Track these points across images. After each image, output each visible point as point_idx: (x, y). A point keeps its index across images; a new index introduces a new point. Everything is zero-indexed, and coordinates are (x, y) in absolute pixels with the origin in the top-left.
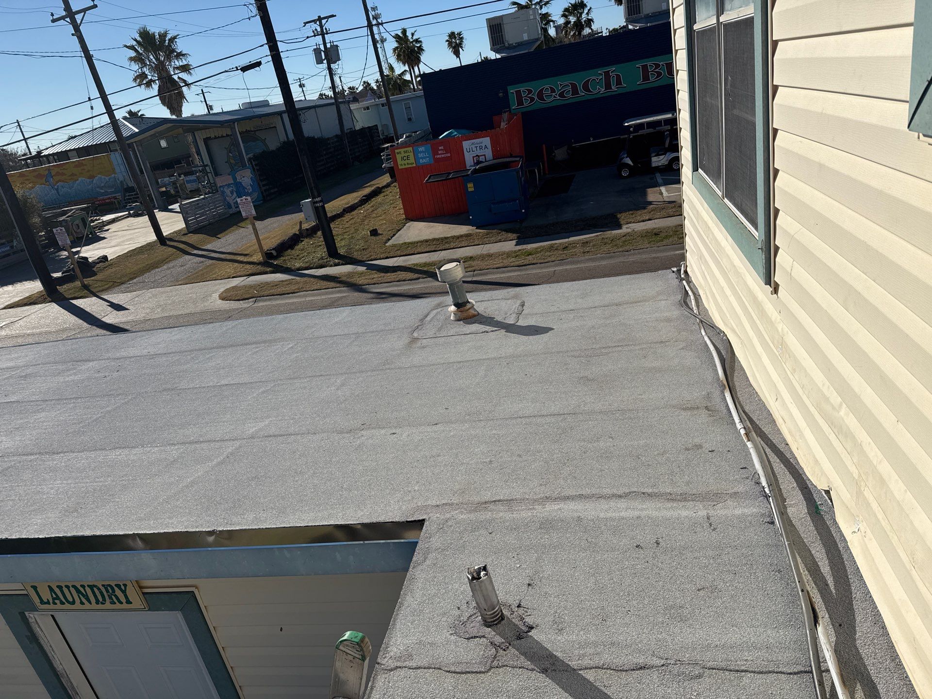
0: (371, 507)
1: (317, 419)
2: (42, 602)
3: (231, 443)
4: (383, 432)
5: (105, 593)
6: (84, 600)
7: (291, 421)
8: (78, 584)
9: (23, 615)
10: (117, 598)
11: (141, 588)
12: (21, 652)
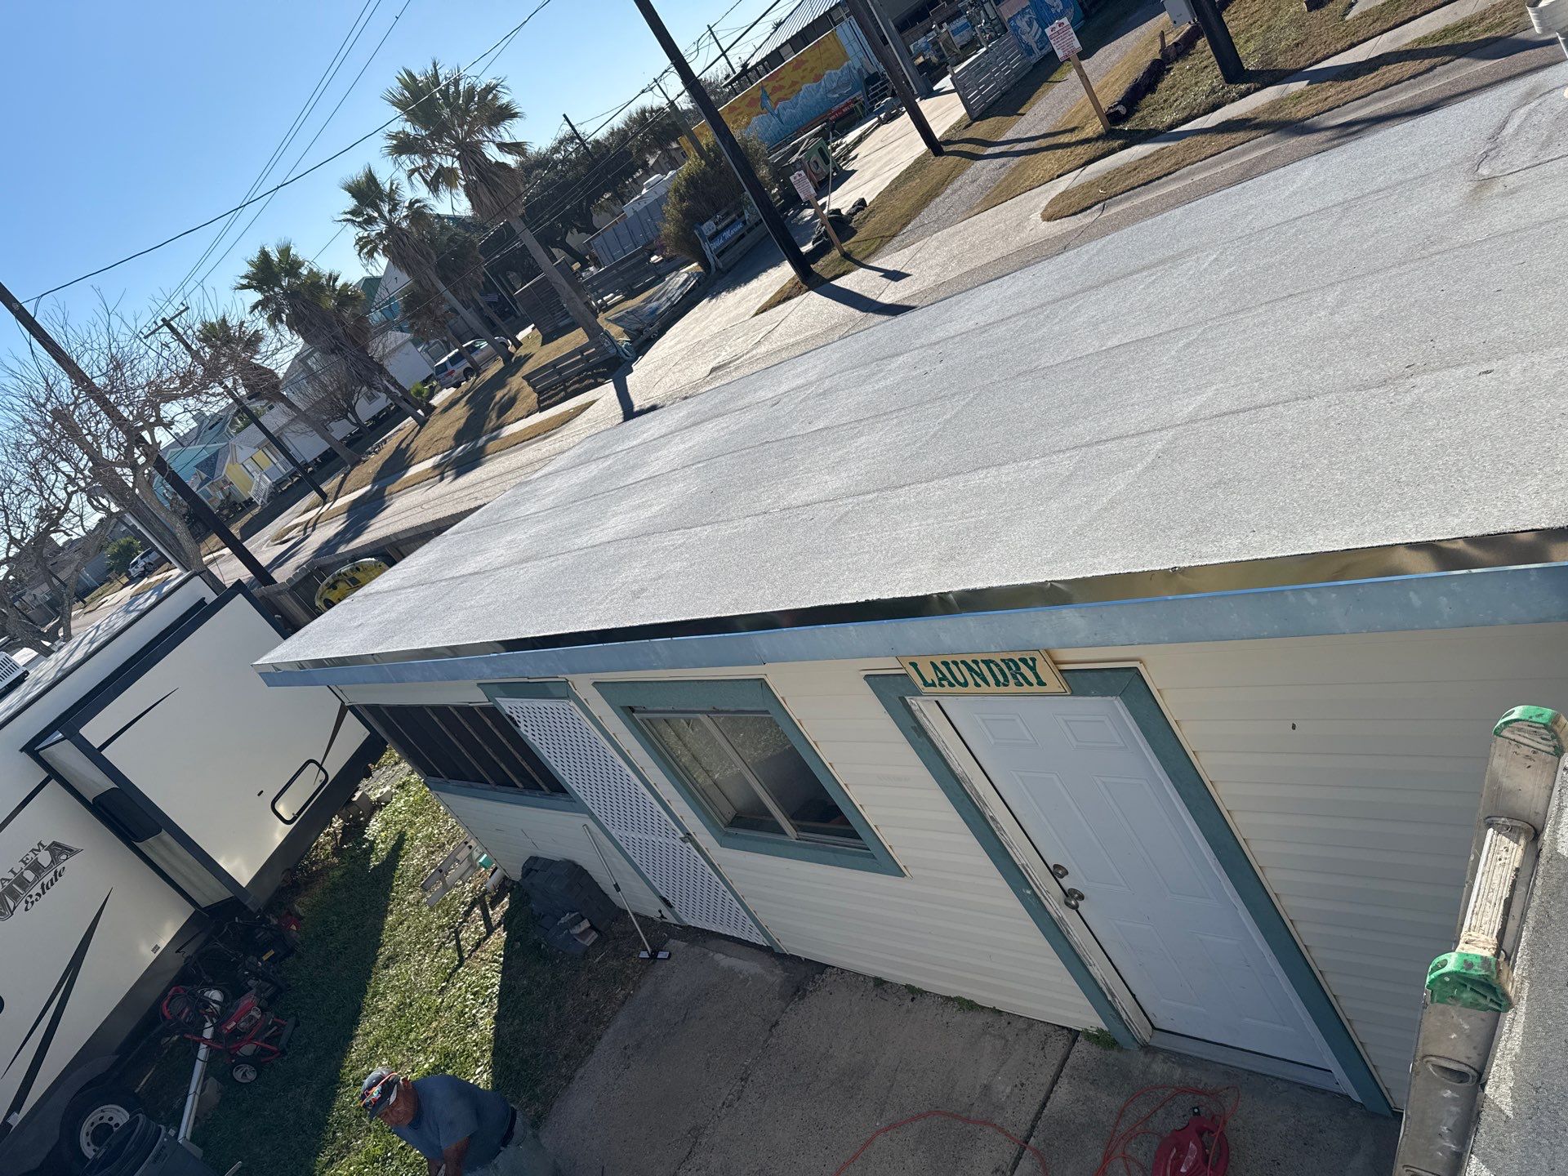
0: (1474, 509)
1: (1306, 373)
2: (926, 684)
3: (1157, 435)
4: (1460, 372)
5: (1006, 670)
6: (979, 681)
7: (1256, 384)
8: (970, 658)
9: (903, 700)
10: (1024, 678)
11: (1056, 663)
12: (906, 747)
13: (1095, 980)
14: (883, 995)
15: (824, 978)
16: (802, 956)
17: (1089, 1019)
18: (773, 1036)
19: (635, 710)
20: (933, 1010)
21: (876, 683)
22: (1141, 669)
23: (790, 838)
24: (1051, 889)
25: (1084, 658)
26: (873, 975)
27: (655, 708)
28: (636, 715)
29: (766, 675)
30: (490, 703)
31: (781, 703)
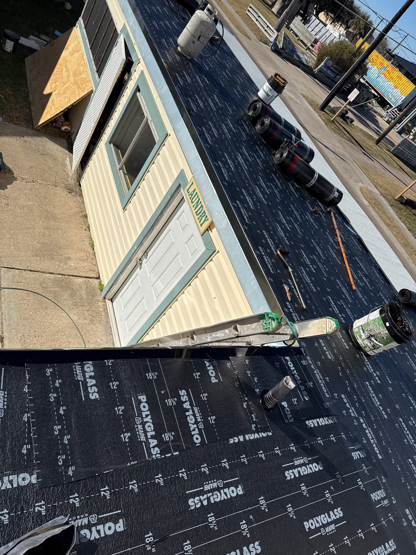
2: (188, 190)
5: (201, 213)
6: (195, 206)
8: (201, 200)
9: (180, 185)
10: (201, 219)
11: (209, 227)
12: (165, 193)
13: (118, 277)
14: (82, 218)
15: (79, 197)
16: (82, 188)
17: (106, 280)
18: (52, 186)
19: (139, 92)
20: (85, 235)
21: (182, 174)
22: (216, 251)
23: (118, 167)
24: (139, 254)
25: (214, 234)
26: (87, 213)
27: (143, 99)
28: (138, 94)
29: (170, 135)
30: (120, 32)
31: (162, 144)
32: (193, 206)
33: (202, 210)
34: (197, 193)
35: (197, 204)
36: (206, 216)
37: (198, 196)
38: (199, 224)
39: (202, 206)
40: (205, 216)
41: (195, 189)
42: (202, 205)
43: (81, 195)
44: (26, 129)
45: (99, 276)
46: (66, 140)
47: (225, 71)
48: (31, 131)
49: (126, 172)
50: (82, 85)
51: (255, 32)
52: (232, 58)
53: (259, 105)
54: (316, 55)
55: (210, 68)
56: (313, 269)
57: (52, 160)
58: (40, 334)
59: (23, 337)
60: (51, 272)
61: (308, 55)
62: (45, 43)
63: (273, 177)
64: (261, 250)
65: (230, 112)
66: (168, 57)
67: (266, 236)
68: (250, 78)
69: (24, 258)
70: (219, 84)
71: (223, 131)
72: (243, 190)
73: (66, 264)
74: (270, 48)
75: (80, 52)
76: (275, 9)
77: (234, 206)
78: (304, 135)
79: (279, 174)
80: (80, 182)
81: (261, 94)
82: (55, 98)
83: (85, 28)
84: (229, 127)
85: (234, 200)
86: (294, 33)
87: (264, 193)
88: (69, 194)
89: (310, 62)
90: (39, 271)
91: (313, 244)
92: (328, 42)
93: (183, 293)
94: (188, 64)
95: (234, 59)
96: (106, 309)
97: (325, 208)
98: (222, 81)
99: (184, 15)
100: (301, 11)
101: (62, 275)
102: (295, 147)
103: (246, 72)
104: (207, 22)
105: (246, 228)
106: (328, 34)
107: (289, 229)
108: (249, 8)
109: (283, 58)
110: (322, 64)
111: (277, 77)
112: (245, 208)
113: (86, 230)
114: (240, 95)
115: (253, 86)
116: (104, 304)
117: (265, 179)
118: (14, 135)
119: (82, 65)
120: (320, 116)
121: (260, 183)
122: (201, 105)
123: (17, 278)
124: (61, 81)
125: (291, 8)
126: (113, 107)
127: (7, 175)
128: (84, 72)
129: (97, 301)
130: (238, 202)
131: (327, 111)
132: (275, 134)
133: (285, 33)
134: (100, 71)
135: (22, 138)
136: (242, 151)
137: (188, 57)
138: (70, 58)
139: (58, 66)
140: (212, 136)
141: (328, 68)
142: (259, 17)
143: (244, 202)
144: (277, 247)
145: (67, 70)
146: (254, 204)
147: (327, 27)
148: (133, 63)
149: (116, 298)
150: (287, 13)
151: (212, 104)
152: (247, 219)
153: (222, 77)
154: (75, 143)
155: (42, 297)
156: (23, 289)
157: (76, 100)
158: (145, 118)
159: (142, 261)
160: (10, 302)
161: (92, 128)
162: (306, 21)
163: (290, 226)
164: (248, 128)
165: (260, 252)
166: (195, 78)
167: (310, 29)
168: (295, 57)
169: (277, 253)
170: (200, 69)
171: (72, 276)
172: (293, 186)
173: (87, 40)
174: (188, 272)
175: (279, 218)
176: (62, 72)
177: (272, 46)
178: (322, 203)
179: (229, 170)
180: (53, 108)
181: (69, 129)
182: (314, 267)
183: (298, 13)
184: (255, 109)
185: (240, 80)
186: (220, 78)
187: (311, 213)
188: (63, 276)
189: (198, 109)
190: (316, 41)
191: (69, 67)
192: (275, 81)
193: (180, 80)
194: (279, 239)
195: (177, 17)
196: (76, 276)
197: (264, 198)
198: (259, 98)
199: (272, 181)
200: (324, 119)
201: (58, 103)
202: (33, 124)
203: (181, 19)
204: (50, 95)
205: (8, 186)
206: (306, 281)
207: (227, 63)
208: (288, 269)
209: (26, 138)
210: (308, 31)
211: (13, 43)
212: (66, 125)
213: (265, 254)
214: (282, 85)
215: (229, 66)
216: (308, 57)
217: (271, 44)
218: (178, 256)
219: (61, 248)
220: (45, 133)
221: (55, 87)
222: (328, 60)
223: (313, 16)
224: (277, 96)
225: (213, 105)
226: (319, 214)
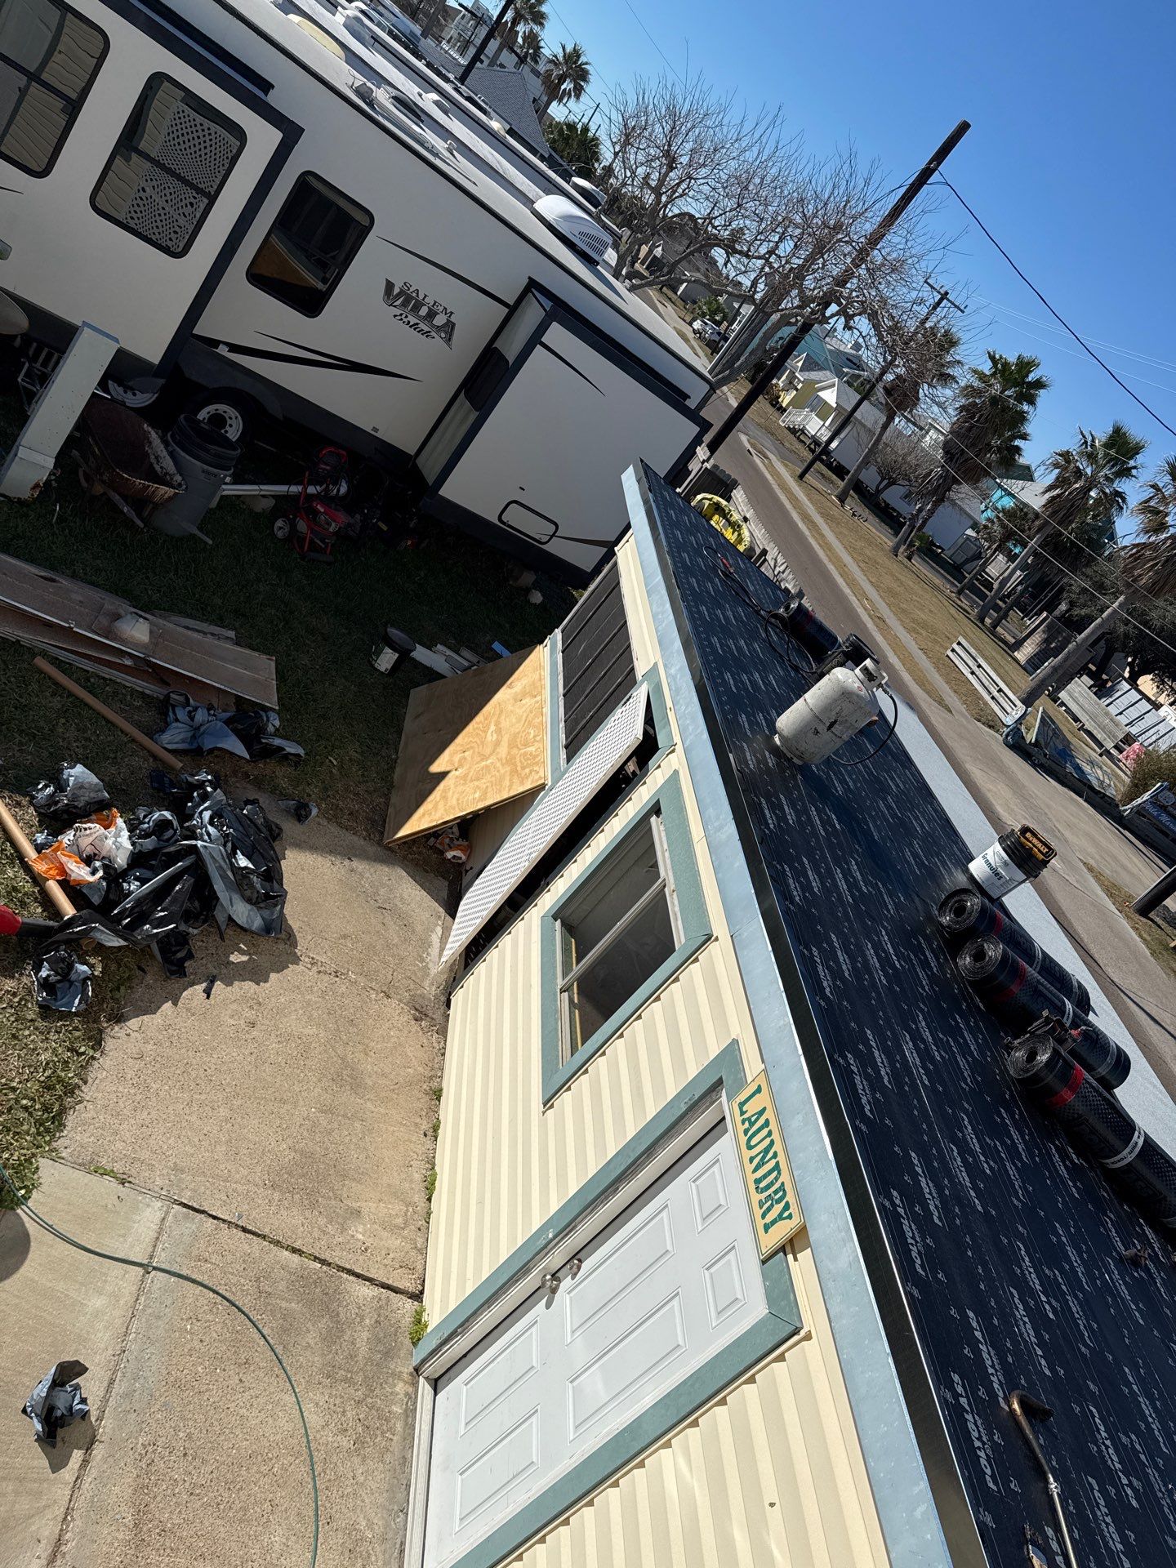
2: (742, 1105)
5: (772, 1190)
6: (756, 1161)
8: (778, 1147)
9: (720, 1082)
10: (769, 1209)
11: (791, 1241)
12: (671, 1093)
13: (475, 1314)
14: (428, 1098)
15: (435, 1035)
16: (451, 1012)
17: (438, 1309)
18: (377, 994)
19: (658, 817)
20: (420, 1150)
21: (731, 1053)
22: (802, 1333)
23: (560, 983)
24: (556, 1259)
25: (801, 1267)
26: (444, 1085)
27: (663, 834)
28: (653, 819)
29: (717, 939)
30: (640, 678)
31: (692, 957)
32: (751, 1160)
33: (776, 1179)
34: (767, 1123)
35: (764, 1157)
36: (787, 1203)
37: (770, 1134)
38: (760, 1223)
39: (777, 1167)
40: (783, 1204)
41: (765, 1109)
42: (778, 1163)
43: (443, 1032)
44: (362, 842)
45: (422, 1292)
46: (446, 883)
47: (884, 799)
48: (372, 849)
49: (576, 1001)
50: (523, 768)
51: (964, 698)
52: (904, 767)
53: (973, 903)
54: (1129, 773)
55: (847, 789)
56: (1129, 1491)
57: (400, 926)
58: (199, 1452)
59: (150, 1449)
60: (297, 1245)
61: (1105, 768)
62: (466, 664)
63: (1003, 1118)
64: (960, 1389)
65: (888, 911)
66: (749, 758)
67: (978, 1334)
68: (948, 821)
69: (240, 1188)
70: (867, 834)
71: (866, 962)
72: (913, 1154)
73: (343, 1230)
74: (1001, 739)
75: (539, 698)
76: (1022, 655)
77: (882, 1208)
78: (1097, 997)
79: (1021, 1114)
80: (450, 994)
81: (977, 868)
82: (452, 786)
83: (563, 652)
84: (884, 951)
85: (882, 1190)
86: (1069, 711)
87: (974, 1170)
88: (413, 1022)
89: (1109, 785)
90: (264, 1237)
91: (1128, 1384)
92: (1163, 746)
93: (668, 1445)
94: (794, 777)
95: (909, 769)
96: (410, 1412)
97: (1164, 1249)
98: (876, 826)
99: (797, 661)
100: (1090, 666)
101: (323, 1262)
102: (1074, 1040)
103: (939, 805)
104: (858, 696)
105: (916, 1292)
106: (1162, 729)
107: (1051, 1316)
108: (955, 646)
109: (1034, 766)
110: (1146, 796)
111: (1028, 835)
112: (915, 1218)
113: (425, 1135)
114: (921, 865)
115: (956, 843)
116: (411, 1390)
117: (978, 1124)
118: (331, 852)
119: (534, 726)
120: (1136, 929)
121: (964, 1136)
122: (815, 885)
123: (202, 1244)
124: (476, 750)
125: (1066, 659)
126: (585, 834)
127: (281, 946)
128: (535, 741)
129: (393, 1374)
130: (895, 1193)
131: (1157, 920)
132: (1015, 988)
133: (1044, 712)
134: (573, 747)
135: (347, 862)
136: (917, 1028)
137: (795, 760)
138: (513, 706)
139: (479, 718)
140: (836, 974)
141: (1164, 808)
142: (979, 666)
143: (913, 1196)
144: (1011, 1385)
145: (499, 731)
146: (945, 1207)
147: (1163, 712)
148: (658, 749)
149: (450, 1381)
150: (1055, 669)
151: (842, 885)
152: (918, 1261)
153: (877, 814)
154: (467, 895)
155: (247, 1322)
156: (206, 1283)
157: (499, 799)
158: (660, 881)
159: (559, 1280)
160: (159, 1317)
161: (519, 872)
162: (1102, 689)
163: (1054, 1303)
164: (938, 959)
165: (956, 1396)
166: (806, 811)
167: (1113, 710)
168: (1069, 768)
169: (1010, 1406)
170: (820, 789)
171: (350, 1272)
172: (1064, 1156)
173: (561, 677)
174: (696, 1376)
175: (1020, 1267)
176: (486, 732)
177: (1007, 735)
178: (1155, 1232)
179: (875, 1083)
180: (441, 805)
181: (464, 858)
182: (1135, 1483)
183: (1083, 670)
184: (960, 911)
185: (922, 827)
186: (871, 817)
187: (1120, 1261)
188: (325, 1268)
189: (805, 896)
190: (1129, 739)
191: (504, 724)
192: (1022, 845)
193: (768, 816)
194: (1017, 1353)
195: (782, 664)
196: (358, 1276)
197: (975, 1188)
198: (972, 878)
199: (1000, 1132)
200: (1149, 938)
201: (456, 796)
202: (382, 833)
203: (789, 669)
204: (443, 775)
205: (273, 976)
206: (1106, 1544)
207: (892, 779)
208: (1047, 1482)
209: (355, 864)
210: (1107, 714)
211: (397, 655)
212: (458, 848)
213: (970, 1404)
214: (1041, 857)
215: (897, 786)
216: (1104, 773)
217: (1006, 730)
218: (675, 1302)
219: (344, 1176)
220: (405, 858)
221: (460, 761)
222: (1162, 789)
223: (1124, 682)
224: (1024, 881)
225: (845, 887)
226: (1147, 1270)
